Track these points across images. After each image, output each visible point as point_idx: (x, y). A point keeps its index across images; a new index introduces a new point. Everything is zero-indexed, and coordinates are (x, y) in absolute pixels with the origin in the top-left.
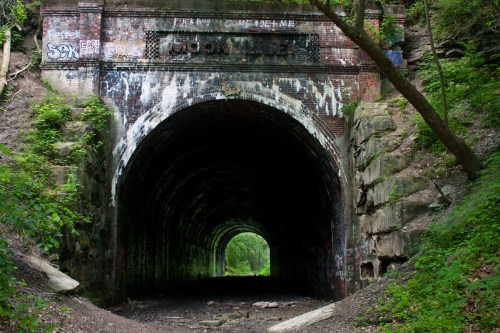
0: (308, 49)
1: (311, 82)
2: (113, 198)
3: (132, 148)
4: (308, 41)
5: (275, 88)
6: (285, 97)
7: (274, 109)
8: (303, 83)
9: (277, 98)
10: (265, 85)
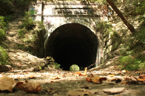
0: (90, 12)
1: (91, 19)
2: (45, 47)
3: (49, 35)
4: (90, 10)
5: (83, 20)
6: (86, 23)
7: (83, 25)
8: (90, 19)
9: (84, 23)
10: (80, 20)
